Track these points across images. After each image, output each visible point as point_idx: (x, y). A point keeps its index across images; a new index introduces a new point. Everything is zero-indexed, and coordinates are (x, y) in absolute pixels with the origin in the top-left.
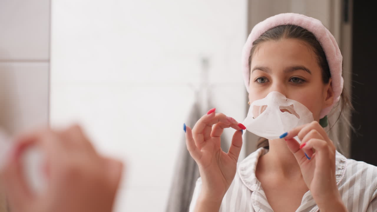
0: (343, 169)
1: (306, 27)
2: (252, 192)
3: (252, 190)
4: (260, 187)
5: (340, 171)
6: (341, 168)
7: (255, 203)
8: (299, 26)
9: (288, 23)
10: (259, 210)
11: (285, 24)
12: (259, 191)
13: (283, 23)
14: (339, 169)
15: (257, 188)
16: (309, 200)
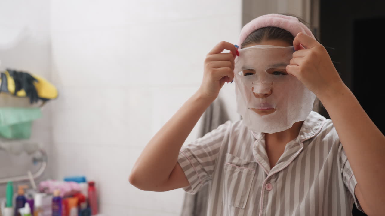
0: (321, 125)
1: (284, 27)
2: (256, 139)
3: (256, 138)
4: (263, 137)
5: (318, 126)
6: (319, 124)
7: (255, 148)
8: (277, 27)
9: (268, 25)
10: (256, 154)
11: (266, 26)
12: (261, 140)
13: (264, 26)
14: (318, 125)
15: (261, 138)
16: (290, 148)
